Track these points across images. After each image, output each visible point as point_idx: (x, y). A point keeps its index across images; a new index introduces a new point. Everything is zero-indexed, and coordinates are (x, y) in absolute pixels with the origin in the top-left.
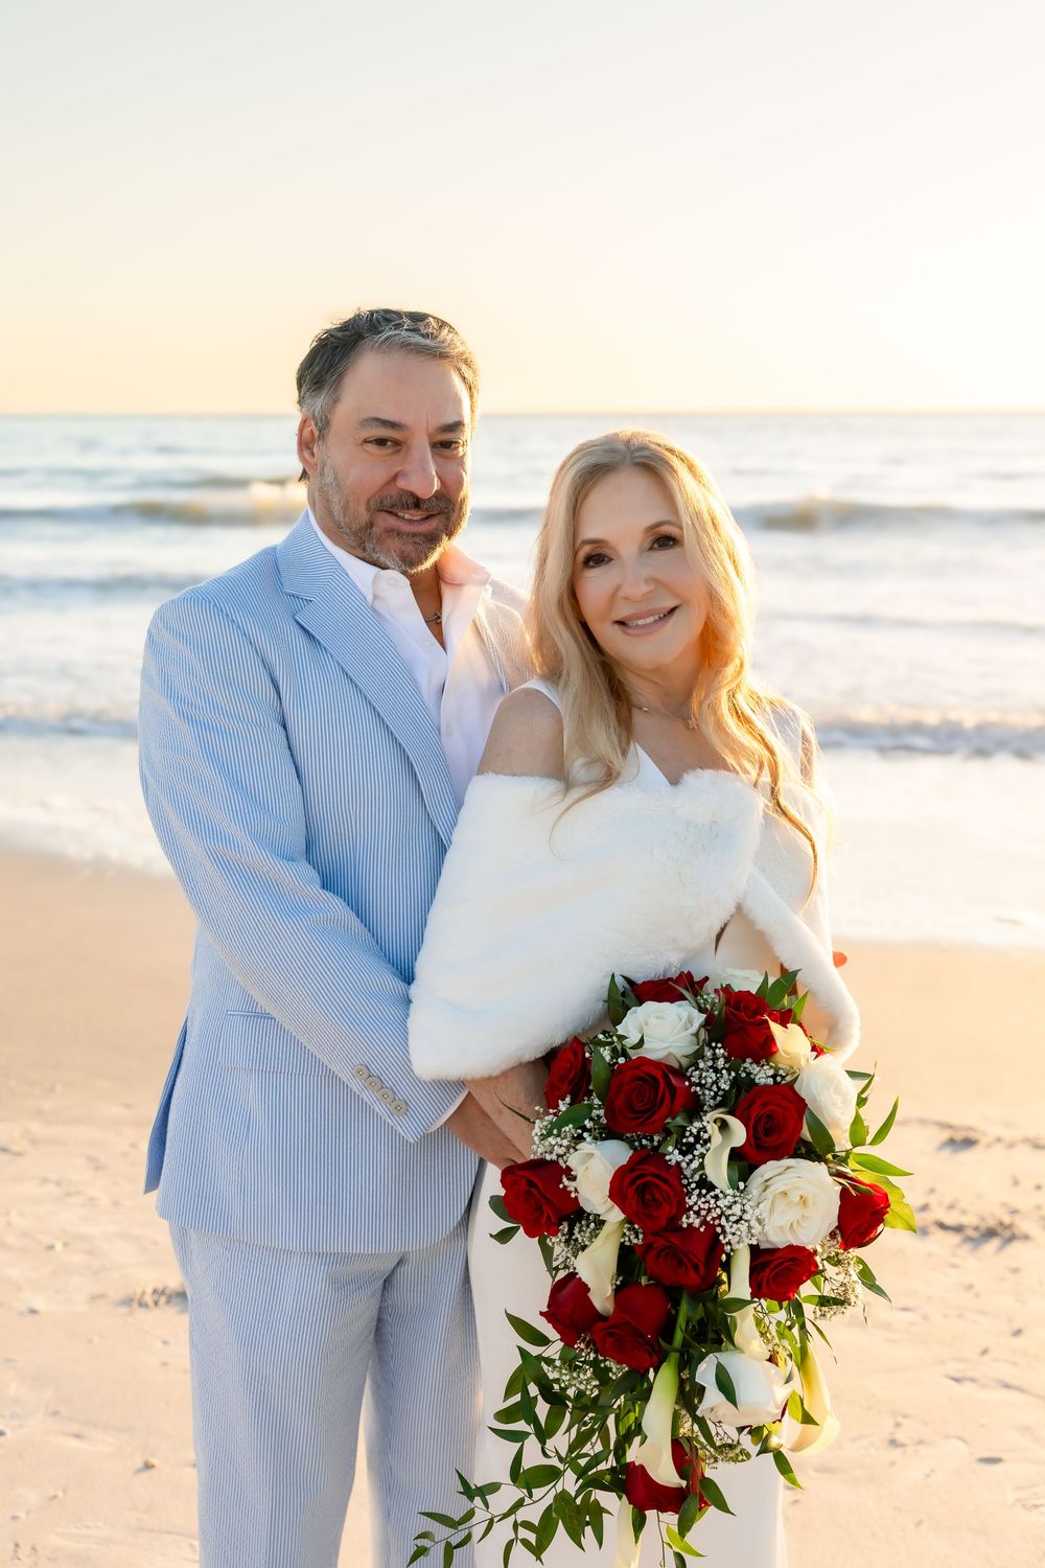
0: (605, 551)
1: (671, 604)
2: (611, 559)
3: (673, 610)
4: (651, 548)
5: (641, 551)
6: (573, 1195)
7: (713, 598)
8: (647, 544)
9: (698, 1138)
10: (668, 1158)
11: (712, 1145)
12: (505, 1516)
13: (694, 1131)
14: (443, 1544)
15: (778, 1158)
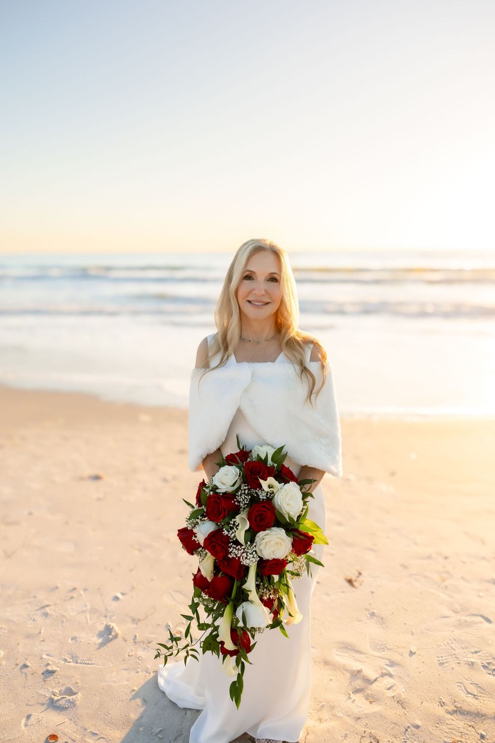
0: (253, 276)
1: (267, 300)
2: (253, 279)
3: (268, 303)
4: (268, 280)
5: (265, 280)
6: (197, 542)
7: (282, 302)
8: (268, 279)
9: (234, 524)
10: (223, 533)
11: (239, 527)
12: (183, 649)
13: (232, 523)
14: (164, 656)
15: (264, 530)
